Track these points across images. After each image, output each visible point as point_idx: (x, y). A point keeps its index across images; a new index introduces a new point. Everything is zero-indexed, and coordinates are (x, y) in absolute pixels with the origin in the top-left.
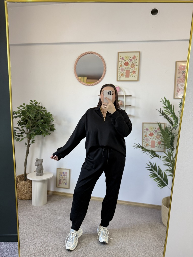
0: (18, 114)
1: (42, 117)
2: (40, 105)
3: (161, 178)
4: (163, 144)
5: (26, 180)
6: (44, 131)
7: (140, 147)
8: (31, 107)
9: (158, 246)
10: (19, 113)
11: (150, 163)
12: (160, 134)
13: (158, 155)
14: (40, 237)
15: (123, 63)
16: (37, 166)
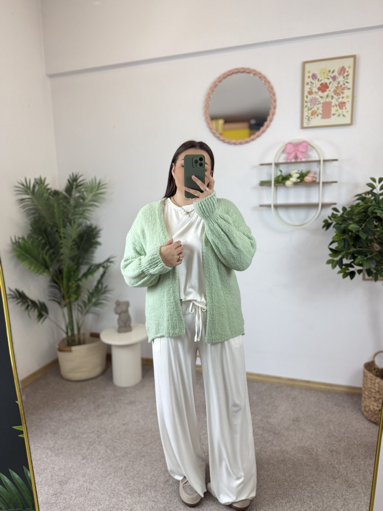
15: (316, 87)
16: (120, 314)
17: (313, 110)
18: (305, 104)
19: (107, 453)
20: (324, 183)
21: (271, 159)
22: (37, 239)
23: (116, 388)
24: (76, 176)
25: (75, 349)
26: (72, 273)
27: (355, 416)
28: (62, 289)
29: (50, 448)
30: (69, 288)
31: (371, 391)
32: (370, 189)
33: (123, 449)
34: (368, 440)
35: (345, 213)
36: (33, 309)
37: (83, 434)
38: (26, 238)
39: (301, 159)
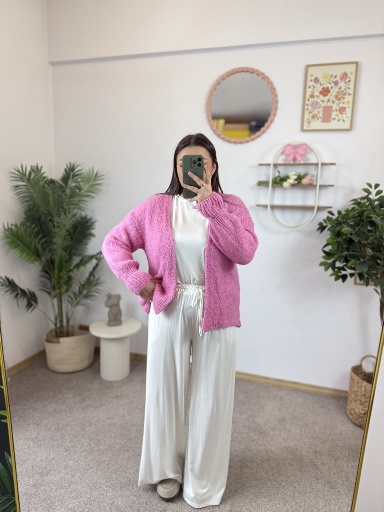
15: (317, 91)
16: (110, 307)
17: (313, 113)
18: (306, 107)
19: (90, 446)
20: (321, 186)
21: (270, 160)
22: (30, 227)
23: (103, 382)
24: (74, 166)
25: (63, 340)
26: (64, 264)
27: (340, 419)
28: (53, 279)
29: (33, 439)
30: (60, 278)
31: (357, 394)
32: (366, 194)
33: (107, 443)
34: (352, 443)
35: (341, 216)
36: (22, 298)
37: (67, 426)
38: (19, 225)
39: (299, 161)
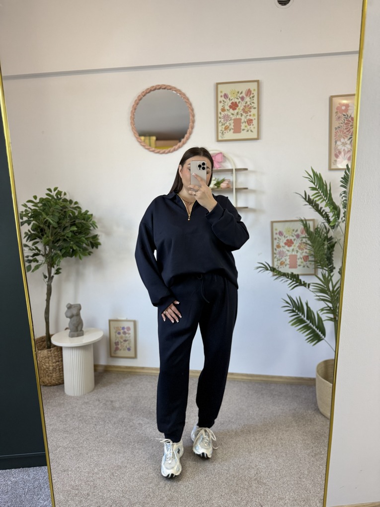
0: (25, 219)
1: (73, 221)
2: (68, 197)
3: (312, 326)
4: (313, 259)
5: (50, 348)
6: (78, 249)
7: (269, 269)
8: (49, 203)
9: (313, 454)
10: (26, 215)
11: (290, 298)
12: (306, 241)
13: (304, 282)
14: (87, 454)
15: (228, 105)
16: (71, 318)
17: (226, 125)
18: (219, 120)
27: (271, 400)
39: (217, 168)
